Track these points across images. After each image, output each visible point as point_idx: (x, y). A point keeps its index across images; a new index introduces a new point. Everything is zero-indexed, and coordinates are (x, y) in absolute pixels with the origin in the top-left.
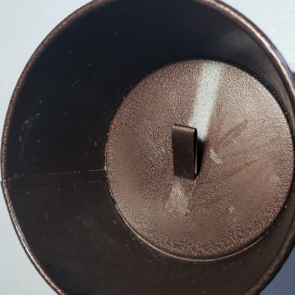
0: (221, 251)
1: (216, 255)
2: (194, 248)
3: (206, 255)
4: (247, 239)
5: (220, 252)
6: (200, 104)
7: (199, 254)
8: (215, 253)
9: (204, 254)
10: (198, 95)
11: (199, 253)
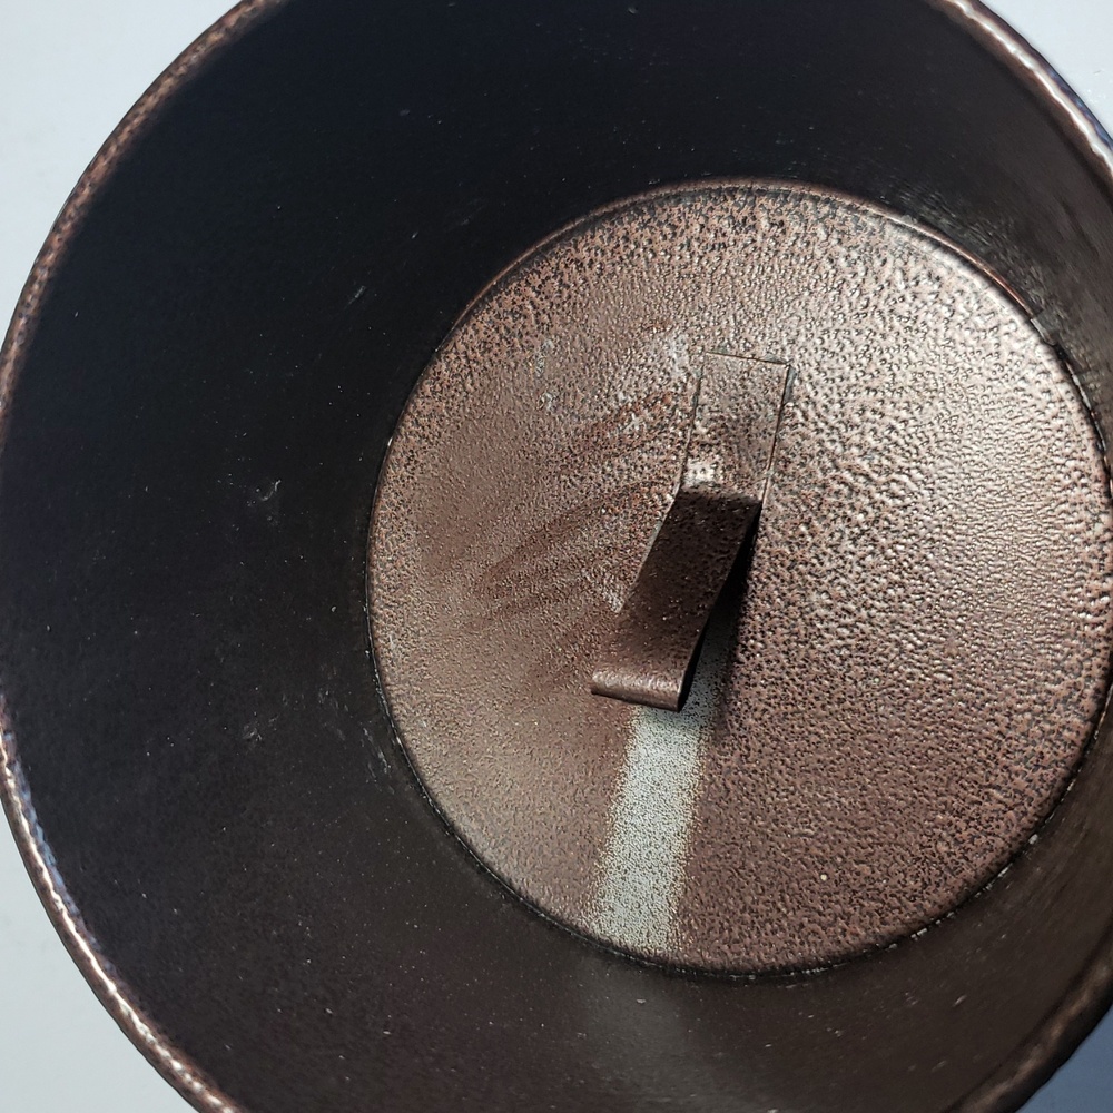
0: (569, 250)
1: (589, 233)
2: (669, 237)
3: (622, 224)
4: (491, 313)
5: (576, 247)
6: (674, 787)
7: (647, 217)
8: (592, 237)
9: (629, 223)
10: (682, 824)
11: (649, 220)
